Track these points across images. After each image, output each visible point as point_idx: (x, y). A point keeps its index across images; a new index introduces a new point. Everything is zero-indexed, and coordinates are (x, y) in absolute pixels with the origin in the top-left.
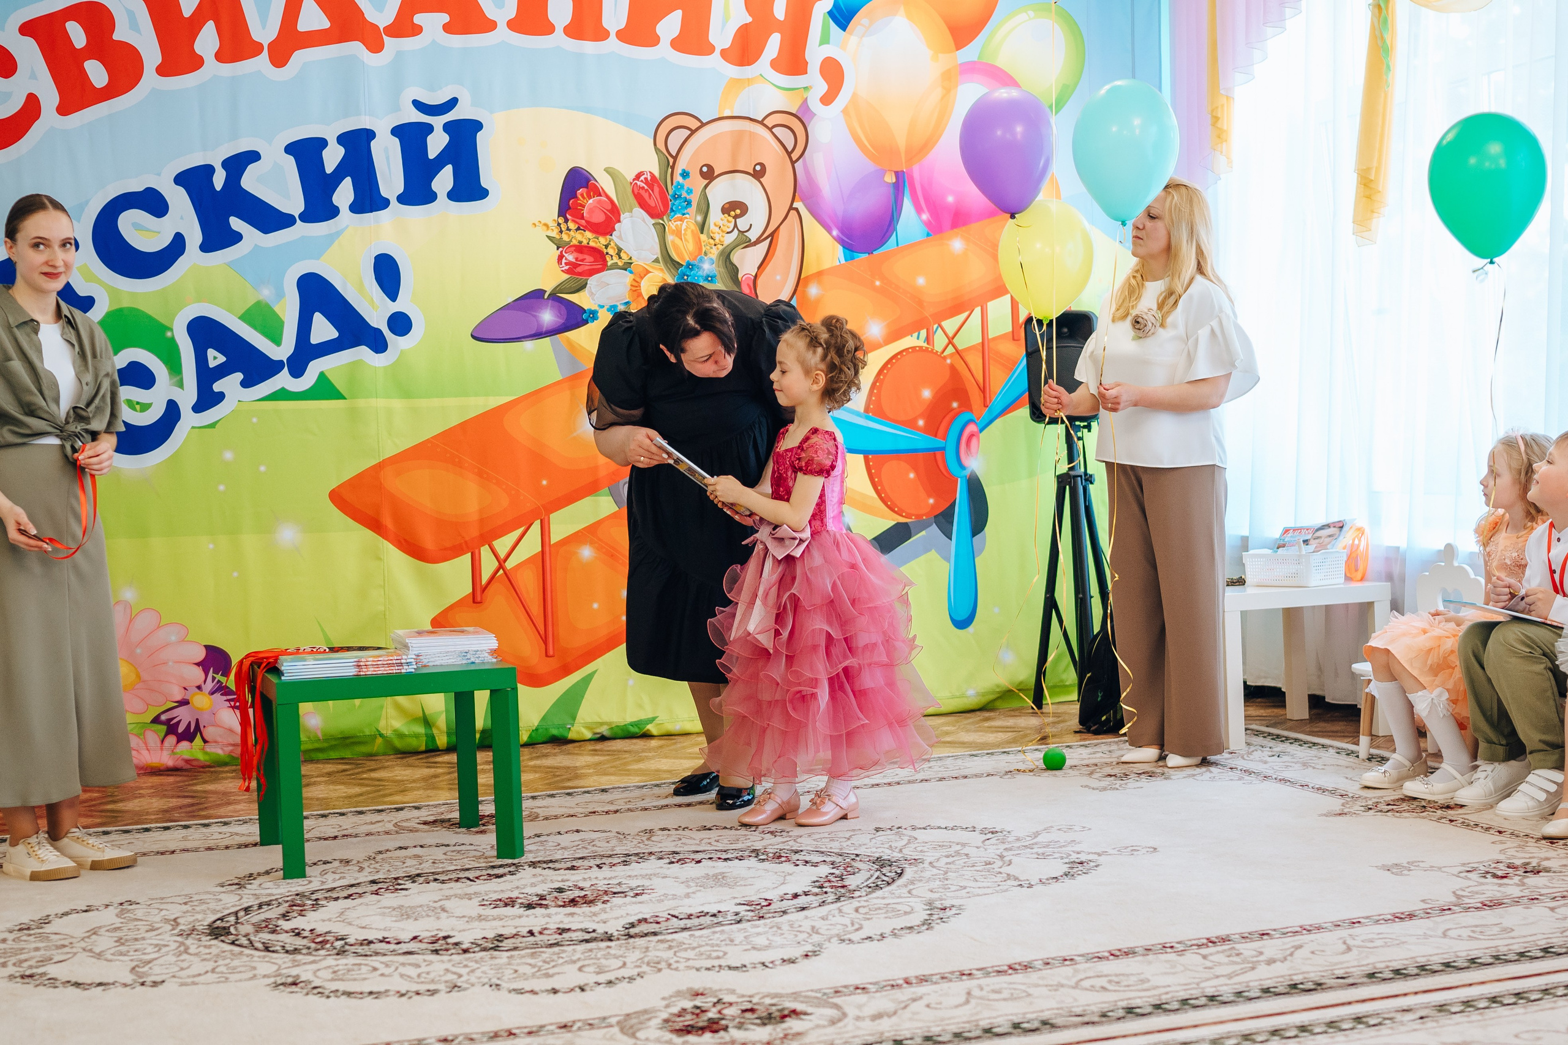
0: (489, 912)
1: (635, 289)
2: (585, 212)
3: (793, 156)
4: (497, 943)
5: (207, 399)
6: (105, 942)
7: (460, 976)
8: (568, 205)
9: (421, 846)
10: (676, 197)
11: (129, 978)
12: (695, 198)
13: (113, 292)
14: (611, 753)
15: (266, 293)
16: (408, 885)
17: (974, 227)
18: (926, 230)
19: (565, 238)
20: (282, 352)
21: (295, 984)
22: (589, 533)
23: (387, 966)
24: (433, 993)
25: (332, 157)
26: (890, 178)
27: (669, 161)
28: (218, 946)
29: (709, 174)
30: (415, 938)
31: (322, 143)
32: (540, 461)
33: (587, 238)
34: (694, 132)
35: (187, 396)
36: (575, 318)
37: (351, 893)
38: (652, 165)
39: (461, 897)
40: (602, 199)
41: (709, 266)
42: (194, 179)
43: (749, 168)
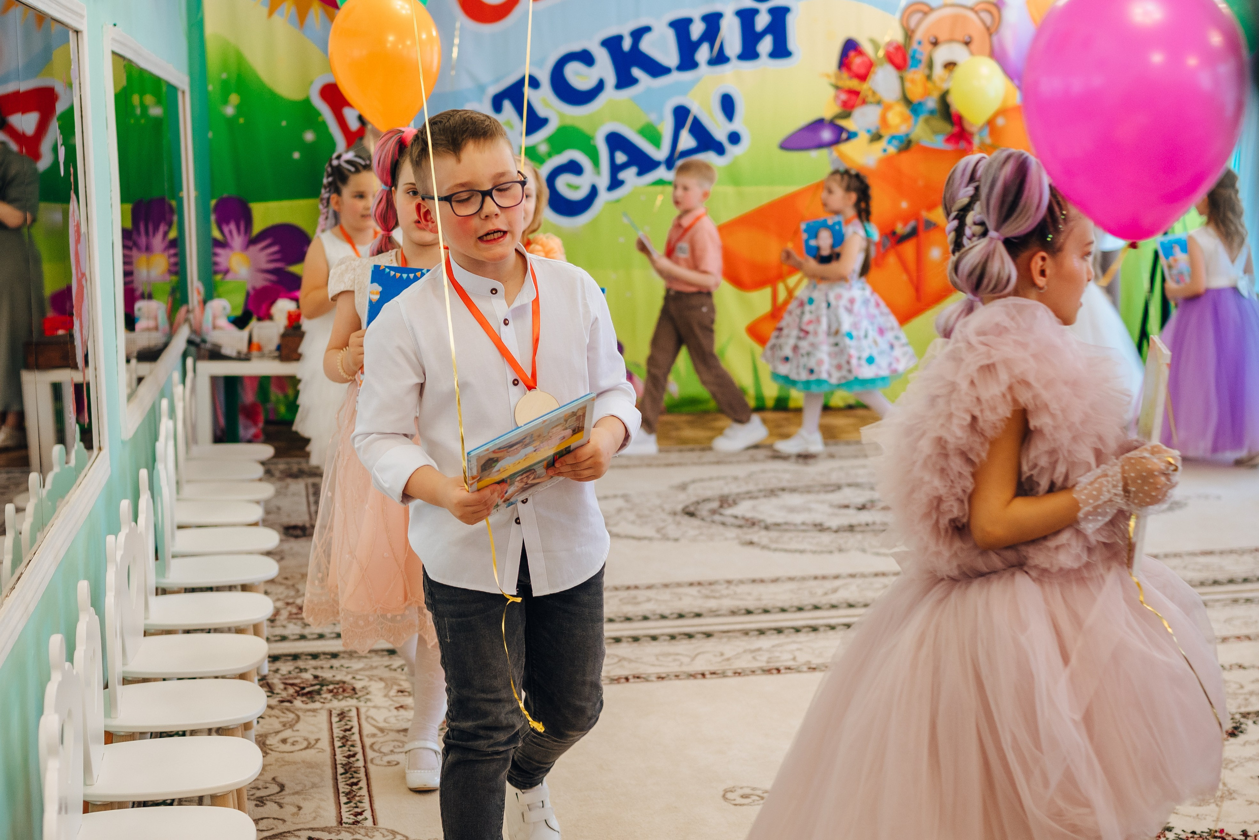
0: (837, 511)
1: (884, 120)
2: (854, 67)
3: (990, 31)
4: (851, 528)
5: (615, 183)
6: (631, 516)
7: (840, 545)
8: (844, 63)
9: (775, 471)
10: (913, 57)
11: (658, 536)
12: (924, 58)
13: (561, 115)
15: (653, 117)
16: (780, 493)
19: (841, 84)
20: (660, 154)
21: (751, 543)
23: (797, 537)
24: (831, 552)
25: (697, 30)
27: (909, 34)
28: (694, 522)
29: (935, 44)
30: (803, 524)
31: (688, 21)
33: (854, 84)
34: (926, 14)
35: (603, 181)
36: (843, 136)
37: (750, 496)
38: (898, 37)
39: (817, 502)
40: (865, 59)
41: (932, 103)
42: (612, 44)
43: (961, 38)
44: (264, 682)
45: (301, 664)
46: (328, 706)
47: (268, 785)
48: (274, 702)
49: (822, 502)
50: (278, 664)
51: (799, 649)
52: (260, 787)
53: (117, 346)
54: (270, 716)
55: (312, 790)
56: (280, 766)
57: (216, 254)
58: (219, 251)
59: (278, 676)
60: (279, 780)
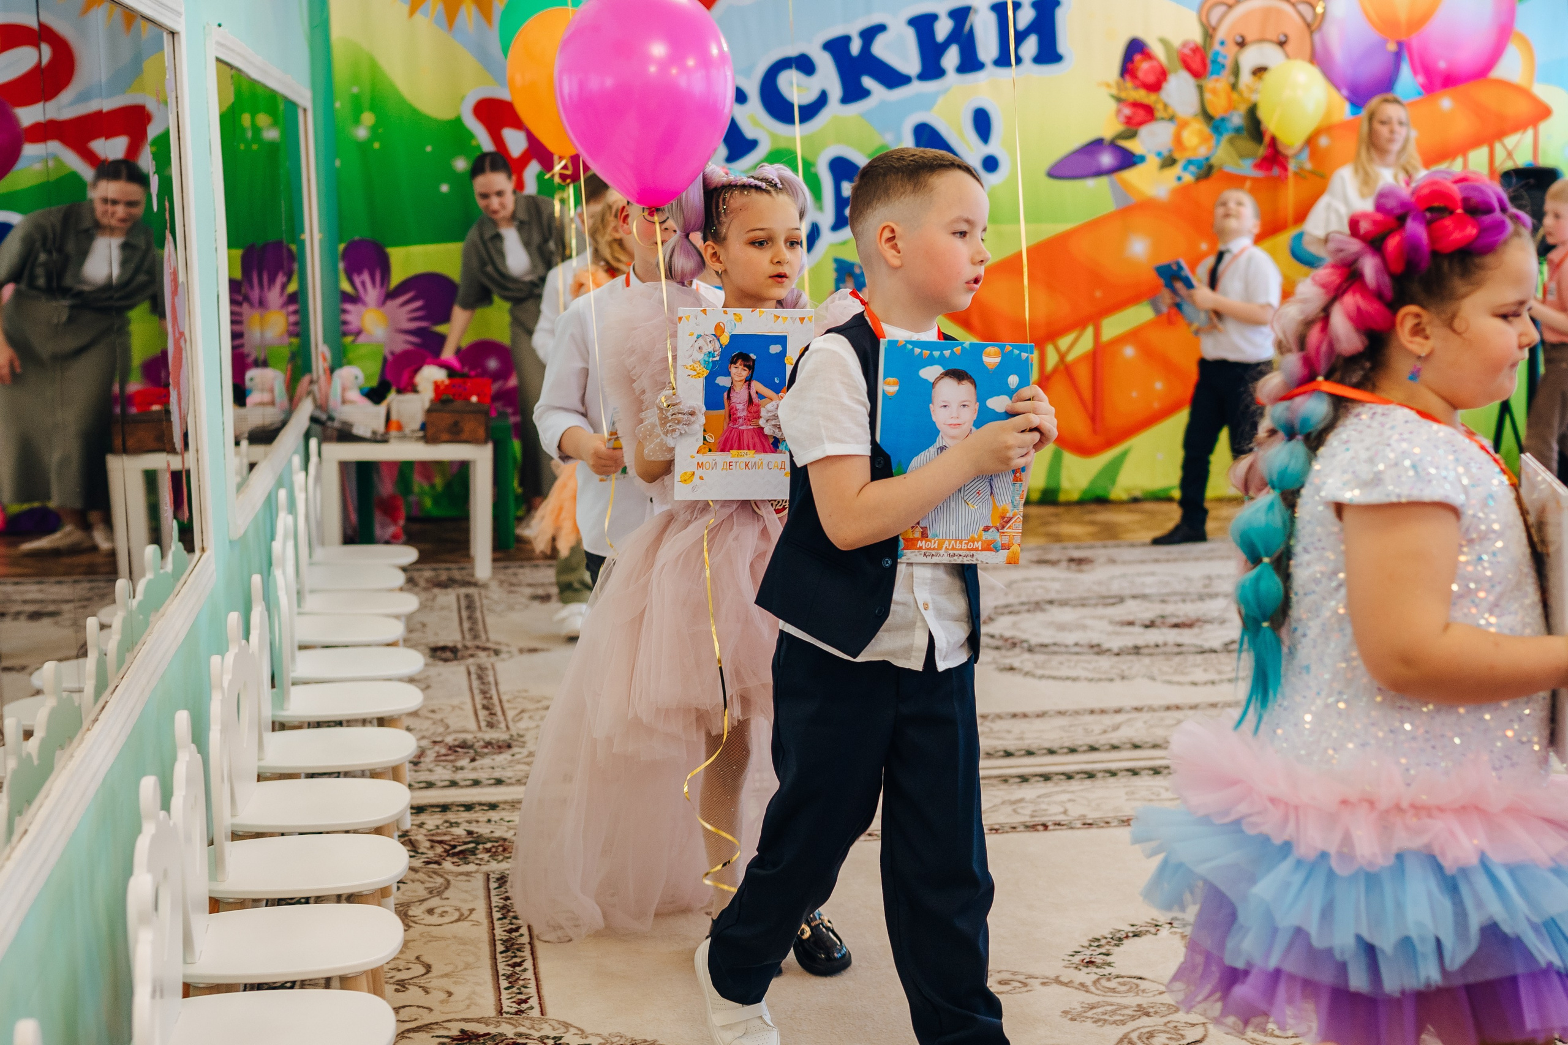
0: (1118, 629)
1: (1178, 140)
2: (1140, 74)
3: (1312, 27)
4: (1137, 650)
7: (1123, 671)
8: (1127, 69)
9: (1041, 579)
10: (1214, 62)
12: (1228, 63)
13: (774, 137)
14: (1142, 512)
15: (888, 138)
16: (1048, 607)
17: (1461, 88)
18: (1421, 89)
19: (1123, 95)
21: (1012, 669)
22: (1133, 336)
23: (1069, 661)
24: (1111, 680)
25: (943, 28)
26: (1392, 47)
27: (1209, 33)
29: (1242, 44)
30: (1076, 644)
31: (933, 18)
32: (1096, 277)
33: (1141, 95)
34: (1230, 7)
35: (826, 219)
36: (1128, 160)
38: (1196, 36)
39: (1094, 617)
40: (1154, 63)
41: (1237, 119)
42: (837, 47)
43: (1275, 38)
44: (406, 838)
45: (451, 816)
46: (485, 868)
47: (410, 965)
48: (418, 863)
49: (1101, 618)
50: (423, 817)
51: (1070, 800)
52: (401, 968)
53: (223, 423)
54: (413, 881)
55: (465, 972)
56: (425, 943)
57: (344, 311)
58: (349, 307)
59: (423, 831)
60: (425, 959)
